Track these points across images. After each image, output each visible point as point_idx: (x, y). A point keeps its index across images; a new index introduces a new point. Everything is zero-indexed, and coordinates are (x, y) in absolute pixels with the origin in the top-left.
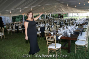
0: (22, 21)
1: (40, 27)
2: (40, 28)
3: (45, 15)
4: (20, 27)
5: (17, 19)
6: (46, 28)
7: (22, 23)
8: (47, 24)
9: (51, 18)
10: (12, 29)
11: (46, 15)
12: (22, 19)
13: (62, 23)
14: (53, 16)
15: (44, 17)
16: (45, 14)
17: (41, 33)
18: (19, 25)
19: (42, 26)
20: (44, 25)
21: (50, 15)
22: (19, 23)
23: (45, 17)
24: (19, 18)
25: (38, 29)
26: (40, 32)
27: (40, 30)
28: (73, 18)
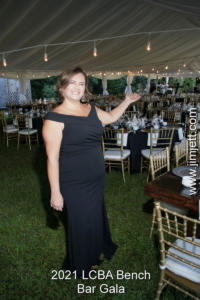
2: (126, 136)
6: (153, 139)
8: (155, 120)
9: (170, 92)
10: (21, 129)
11: (152, 80)
14: (177, 86)
15: (145, 87)
16: (147, 76)
17: (130, 156)
19: (136, 128)
20: (143, 122)
21: (164, 79)
23: (149, 86)
25: (119, 143)
26: (127, 153)
27: (125, 144)
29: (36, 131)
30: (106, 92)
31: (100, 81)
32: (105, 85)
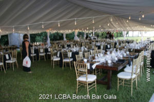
0: (46, 42)
1: (71, 51)
2: (71, 53)
3: (84, 33)
4: (42, 51)
5: (38, 38)
6: (81, 54)
7: (45, 45)
12: (46, 39)
13: (109, 46)
15: (83, 36)
16: (84, 31)
18: (41, 47)
19: (75, 51)
21: (92, 33)
22: (40, 45)
24: (42, 37)
25: (68, 55)
26: (71, 59)
27: (71, 56)
28: (130, 39)
29: (35, 54)
30: (65, 39)
31: (62, 34)
32: (65, 36)
